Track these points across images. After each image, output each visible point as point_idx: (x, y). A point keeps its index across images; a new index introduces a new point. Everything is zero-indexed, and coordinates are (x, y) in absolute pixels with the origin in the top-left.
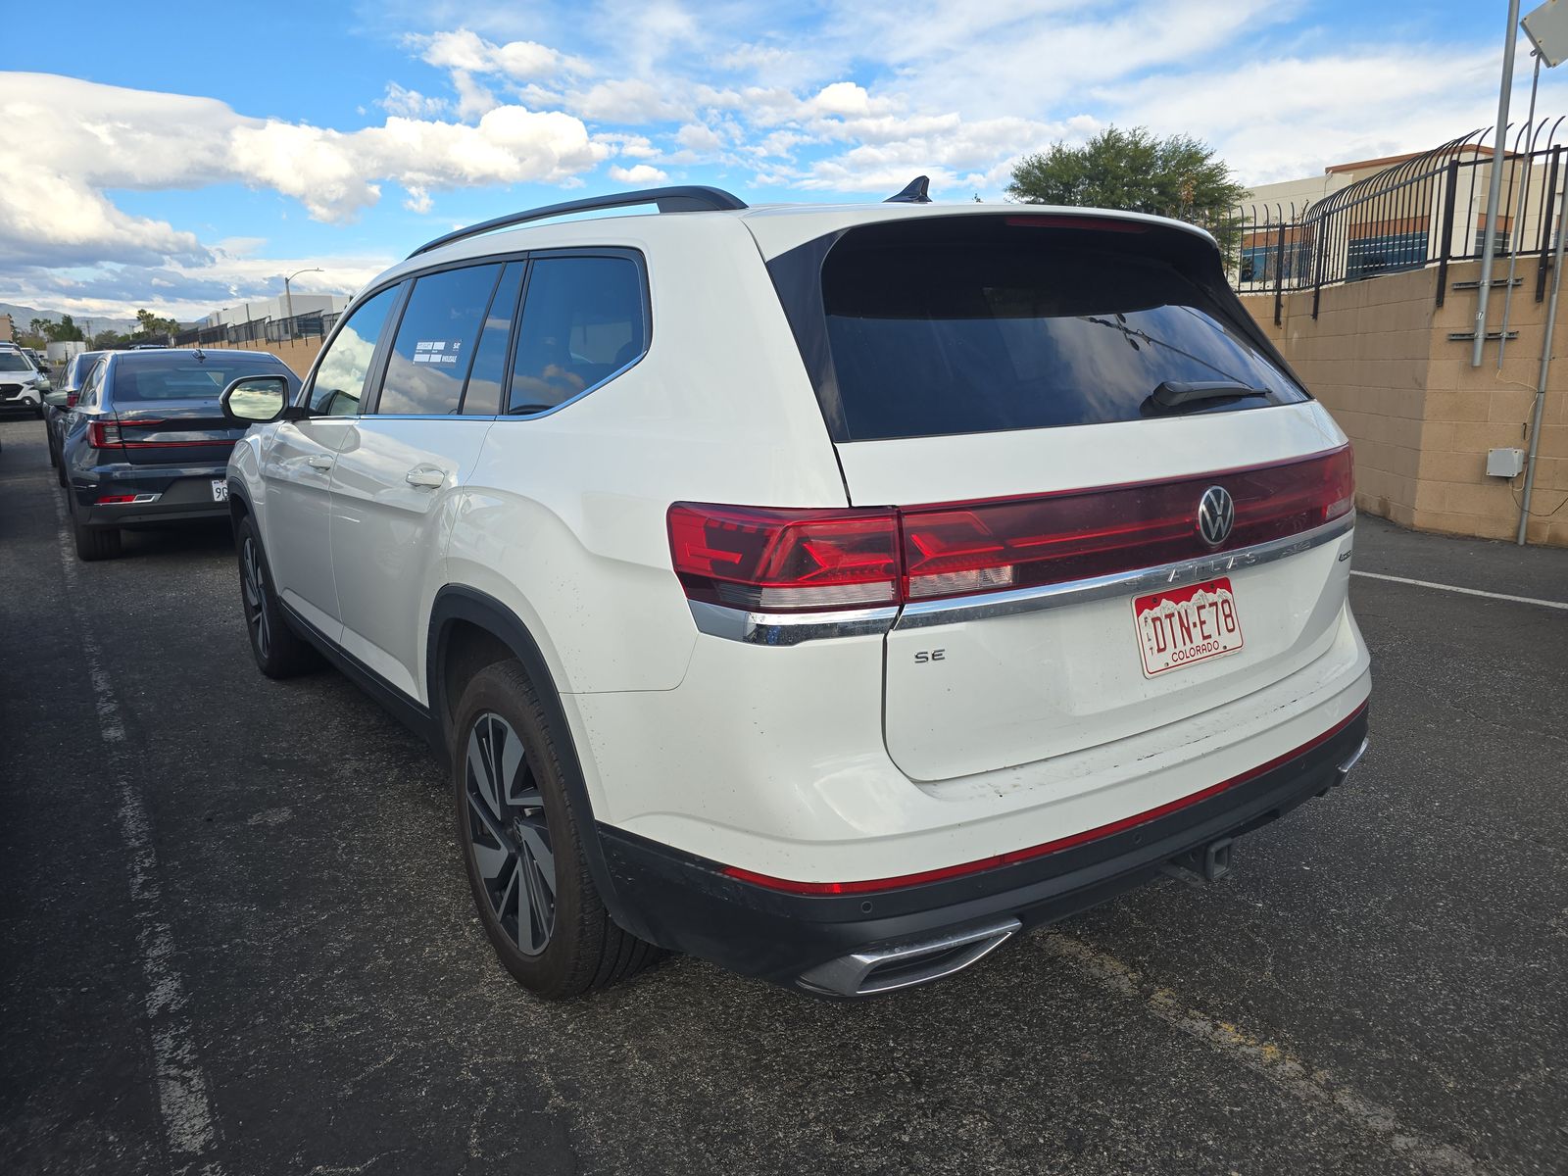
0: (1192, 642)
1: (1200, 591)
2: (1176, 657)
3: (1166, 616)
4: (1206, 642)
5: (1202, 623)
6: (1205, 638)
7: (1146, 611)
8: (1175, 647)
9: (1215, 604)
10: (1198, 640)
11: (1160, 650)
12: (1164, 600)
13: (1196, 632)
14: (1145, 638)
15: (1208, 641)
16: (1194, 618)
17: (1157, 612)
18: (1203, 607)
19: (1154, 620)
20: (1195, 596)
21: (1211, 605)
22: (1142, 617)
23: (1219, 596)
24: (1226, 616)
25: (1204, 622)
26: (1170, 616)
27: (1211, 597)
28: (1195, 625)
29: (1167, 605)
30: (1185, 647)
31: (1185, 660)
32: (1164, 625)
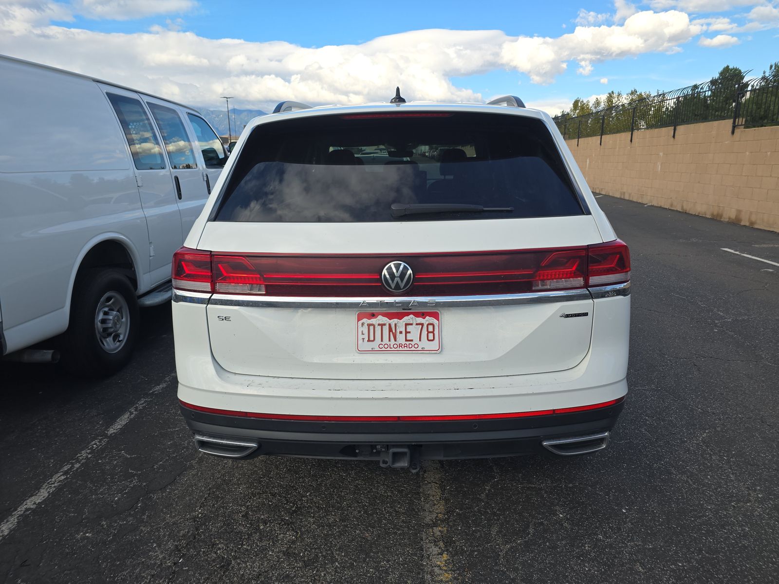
0: (395, 340)
1: (412, 316)
2: (381, 346)
3: (379, 325)
4: (408, 343)
5: (407, 333)
6: (407, 341)
7: (365, 319)
8: (382, 341)
9: (422, 325)
10: (401, 341)
11: (369, 341)
12: (380, 316)
13: (401, 337)
14: (360, 333)
15: (410, 342)
16: (401, 329)
17: (373, 321)
18: (410, 324)
19: (369, 325)
20: (406, 318)
21: (417, 324)
22: (361, 322)
23: (426, 320)
24: (428, 332)
25: (409, 332)
26: (382, 325)
27: (420, 320)
28: (401, 332)
29: (381, 319)
30: (390, 343)
31: (389, 349)
32: (376, 329)
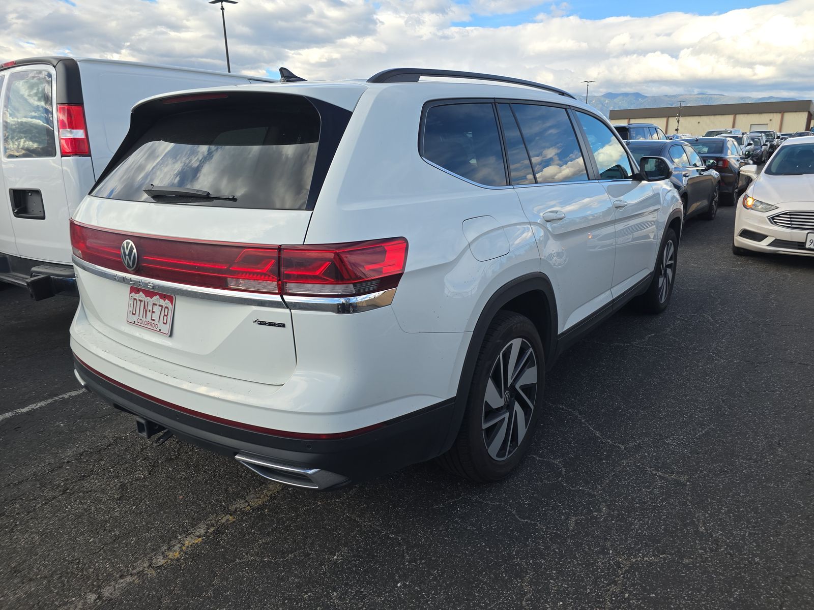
0: (146, 318)
1: (158, 297)
2: (138, 321)
3: (139, 300)
5: (153, 312)
6: (152, 319)
7: (133, 293)
8: (139, 316)
9: (162, 306)
10: (149, 319)
11: (133, 313)
12: (141, 292)
13: (149, 314)
14: (129, 305)
15: (153, 322)
16: (150, 308)
17: (137, 296)
18: (156, 305)
19: (135, 299)
20: (155, 298)
21: (160, 306)
22: (131, 295)
23: (166, 303)
24: (165, 315)
26: (141, 301)
27: (162, 302)
28: (150, 311)
29: (141, 296)
30: (143, 319)
31: (142, 324)
32: (138, 304)
